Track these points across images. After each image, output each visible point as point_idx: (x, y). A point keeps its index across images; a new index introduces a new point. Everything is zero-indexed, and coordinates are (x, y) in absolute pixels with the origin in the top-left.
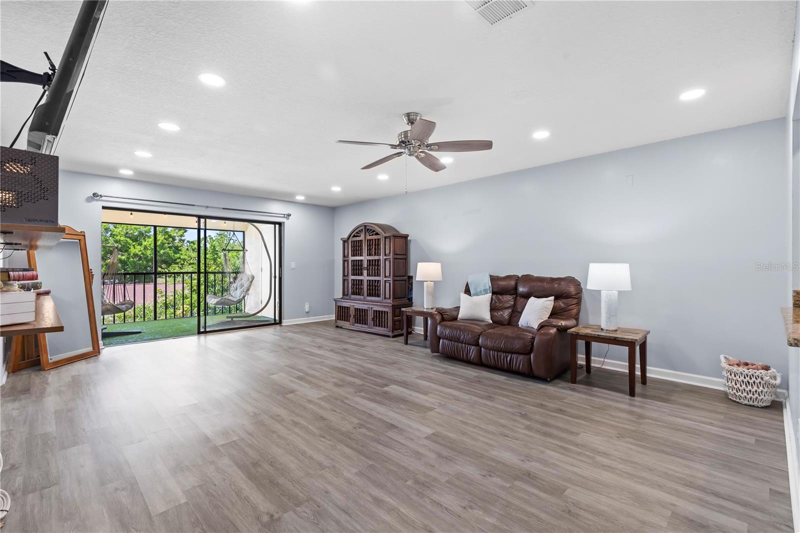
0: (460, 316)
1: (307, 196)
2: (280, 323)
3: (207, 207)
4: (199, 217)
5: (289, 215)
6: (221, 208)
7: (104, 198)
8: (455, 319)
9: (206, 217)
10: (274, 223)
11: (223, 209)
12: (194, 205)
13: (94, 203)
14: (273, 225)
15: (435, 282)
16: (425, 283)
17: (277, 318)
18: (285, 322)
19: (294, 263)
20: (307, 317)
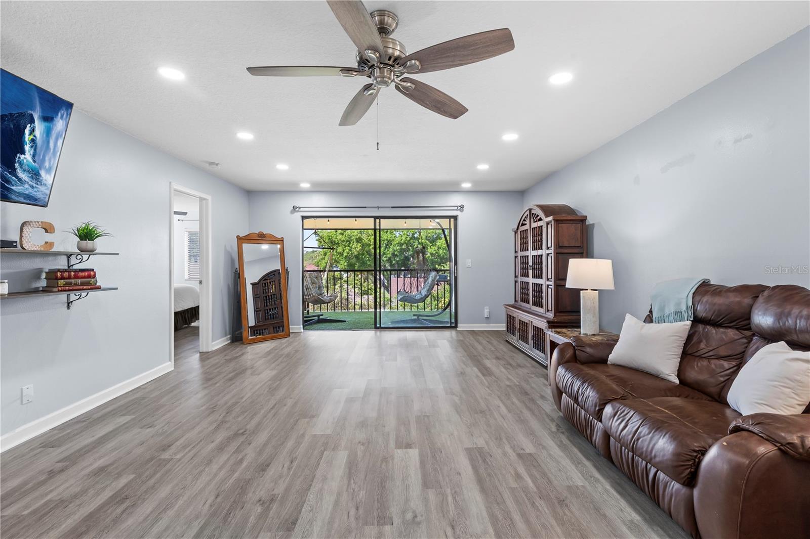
0: (613, 357)
1: (475, 183)
2: (456, 327)
3: (378, 208)
4: (375, 218)
5: (462, 207)
6: (389, 207)
7: (301, 209)
8: (604, 361)
9: (380, 218)
10: (449, 217)
11: (392, 207)
12: (365, 207)
13: (296, 214)
14: (448, 220)
15: (601, 292)
16: (581, 291)
17: (453, 320)
18: (461, 327)
19: (470, 260)
20: (487, 324)
